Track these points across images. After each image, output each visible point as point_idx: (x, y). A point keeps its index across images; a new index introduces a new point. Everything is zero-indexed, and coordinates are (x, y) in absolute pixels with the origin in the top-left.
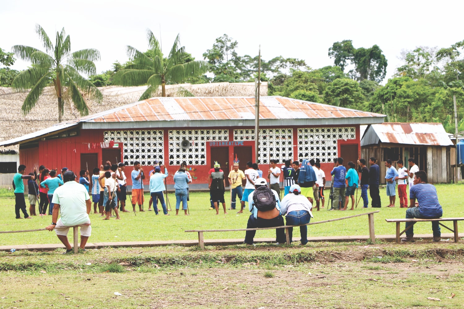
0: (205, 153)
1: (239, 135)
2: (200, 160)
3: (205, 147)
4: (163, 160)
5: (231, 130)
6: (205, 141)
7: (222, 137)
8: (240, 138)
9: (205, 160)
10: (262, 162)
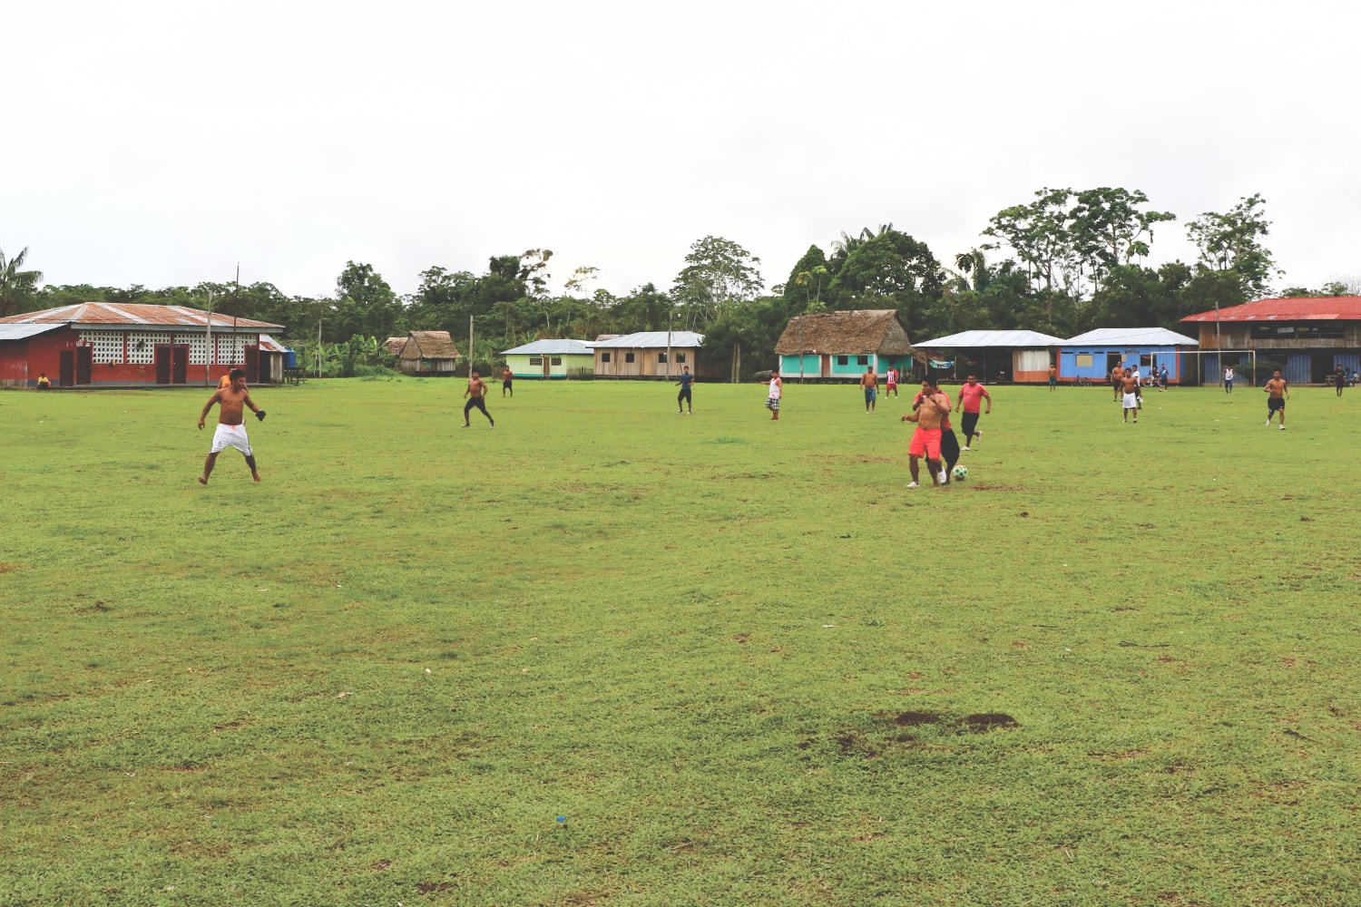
0: (153, 353)
1: (177, 339)
2: (149, 359)
3: (153, 348)
4: (122, 359)
5: (173, 334)
6: (153, 343)
7: (165, 340)
8: (179, 340)
9: (153, 359)
10: (193, 363)
